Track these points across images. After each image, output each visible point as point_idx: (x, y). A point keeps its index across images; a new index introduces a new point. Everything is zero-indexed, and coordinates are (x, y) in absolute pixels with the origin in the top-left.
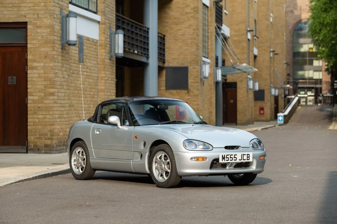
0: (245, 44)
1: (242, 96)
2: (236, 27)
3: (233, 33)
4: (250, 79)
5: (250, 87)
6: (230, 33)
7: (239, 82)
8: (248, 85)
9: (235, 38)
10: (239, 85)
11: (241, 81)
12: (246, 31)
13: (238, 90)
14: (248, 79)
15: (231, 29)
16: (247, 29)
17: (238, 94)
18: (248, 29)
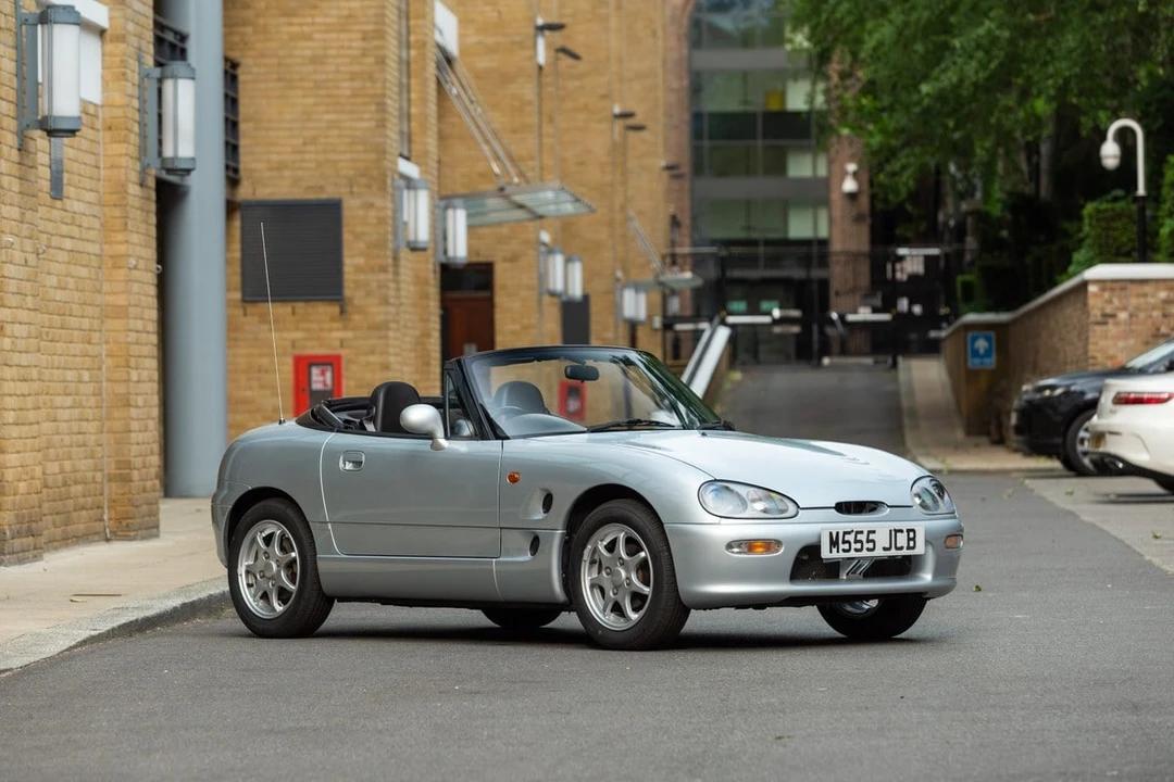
0: (528, 91)
1: (517, 327)
2: (488, 8)
3: (472, 39)
4: (551, 251)
5: (551, 287)
6: (462, 36)
7: (505, 260)
8: (542, 277)
9: (483, 63)
10: (501, 275)
11: (513, 259)
12: (531, 31)
13: (501, 299)
14: (543, 249)
15: (464, 22)
16: (533, 19)
17: (499, 316)
18: (540, 21)
